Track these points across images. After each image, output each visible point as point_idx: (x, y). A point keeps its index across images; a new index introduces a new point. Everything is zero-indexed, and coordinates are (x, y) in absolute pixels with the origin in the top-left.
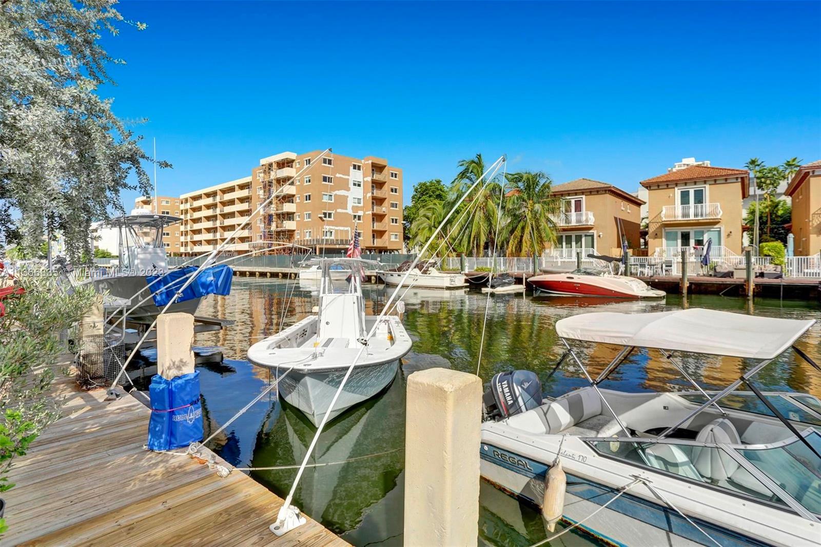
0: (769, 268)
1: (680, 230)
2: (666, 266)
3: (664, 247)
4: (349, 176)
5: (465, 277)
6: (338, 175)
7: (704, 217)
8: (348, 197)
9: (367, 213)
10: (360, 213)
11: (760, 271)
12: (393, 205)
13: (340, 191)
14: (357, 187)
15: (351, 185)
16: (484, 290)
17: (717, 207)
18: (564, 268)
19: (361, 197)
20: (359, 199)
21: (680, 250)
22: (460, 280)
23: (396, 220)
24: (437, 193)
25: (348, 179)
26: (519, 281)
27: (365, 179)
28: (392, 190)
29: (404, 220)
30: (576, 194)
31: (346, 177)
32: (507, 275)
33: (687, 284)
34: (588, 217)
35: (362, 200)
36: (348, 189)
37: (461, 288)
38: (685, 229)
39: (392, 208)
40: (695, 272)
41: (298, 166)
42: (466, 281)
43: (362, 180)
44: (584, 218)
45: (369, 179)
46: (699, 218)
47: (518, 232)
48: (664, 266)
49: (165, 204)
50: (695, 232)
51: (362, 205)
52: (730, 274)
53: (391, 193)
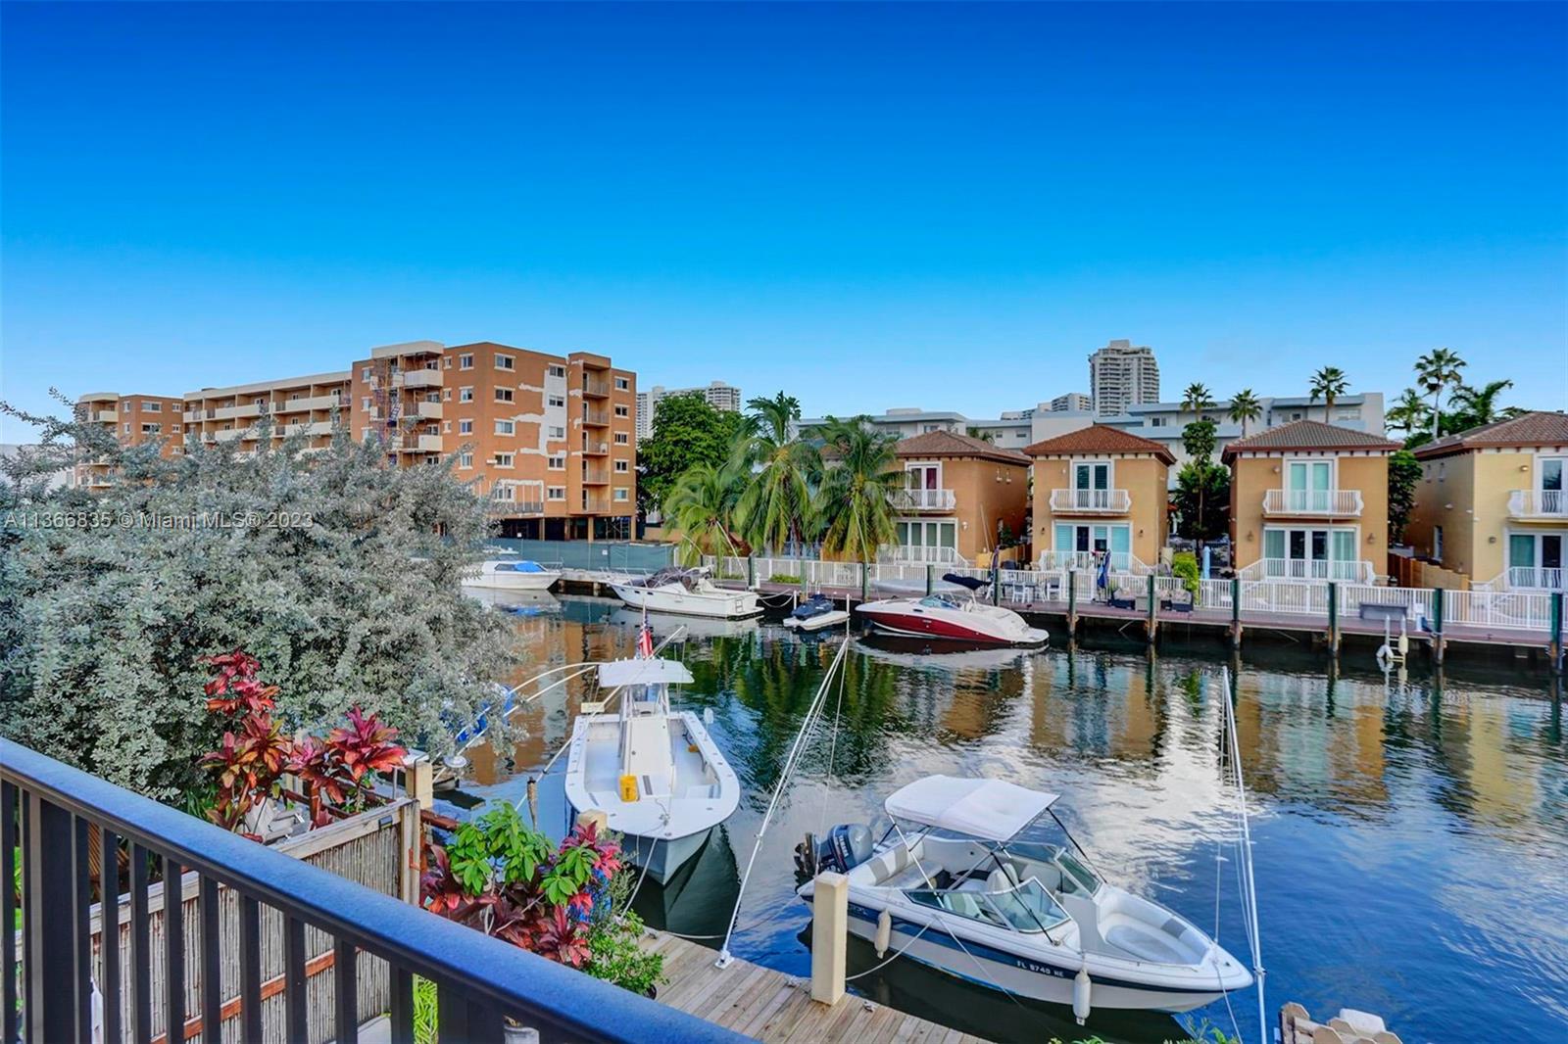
0: (1180, 596)
1: (1075, 525)
2: (1053, 587)
3: (1053, 551)
4: (543, 387)
5: (758, 597)
6: (523, 387)
7: (1108, 509)
8: (539, 425)
9: (573, 454)
10: (562, 454)
11: (1168, 599)
12: (618, 438)
13: (528, 415)
14: (556, 407)
15: (546, 404)
16: (787, 622)
17: (1123, 494)
18: (909, 584)
19: (564, 425)
20: (560, 430)
21: (1075, 556)
22: (749, 603)
23: (624, 464)
24: (699, 419)
25: (541, 393)
26: (840, 605)
27: (571, 393)
28: (618, 411)
29: (638, 465)
30: (929, 458)
31: (538, 390)
32: (822, 598)
33: (1075, 619)
34: (945, 497)
35: (565, 430)
36: (541, 412)
37: (751, 616)
38: (1083, 523)
39: (617, 444)
40: (1087, 597)
41: (447, 367)
42: (759, 603)
43: (565, 395)
44: (939, 499)
45: (579, 393)
46: (1100, 509)
47: (839, 524)
48: (1049, 585)
49: (151, 411)
50: (1096, 528)
51: (564, 439)
52: (1132, 604)
53: (617, 416)
